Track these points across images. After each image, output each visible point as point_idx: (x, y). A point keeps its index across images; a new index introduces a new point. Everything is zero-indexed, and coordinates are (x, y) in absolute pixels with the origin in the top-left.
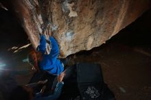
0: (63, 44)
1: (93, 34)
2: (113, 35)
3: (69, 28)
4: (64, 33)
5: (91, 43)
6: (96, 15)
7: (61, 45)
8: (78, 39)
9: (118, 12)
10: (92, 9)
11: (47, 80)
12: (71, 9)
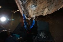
0: (31, 12)
1: (48, 7)
2: (61, 8)
4: (31, 5)
7: (29, 12)
8: (39, 9)
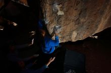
1: (77, 30)
3: (58, 23)
5: (75, 36)
6: (80, 14)
8: (64, 32)
9: (102, 13)
10: (76, 10)
11: (38, 55)
12: (59, 9)
